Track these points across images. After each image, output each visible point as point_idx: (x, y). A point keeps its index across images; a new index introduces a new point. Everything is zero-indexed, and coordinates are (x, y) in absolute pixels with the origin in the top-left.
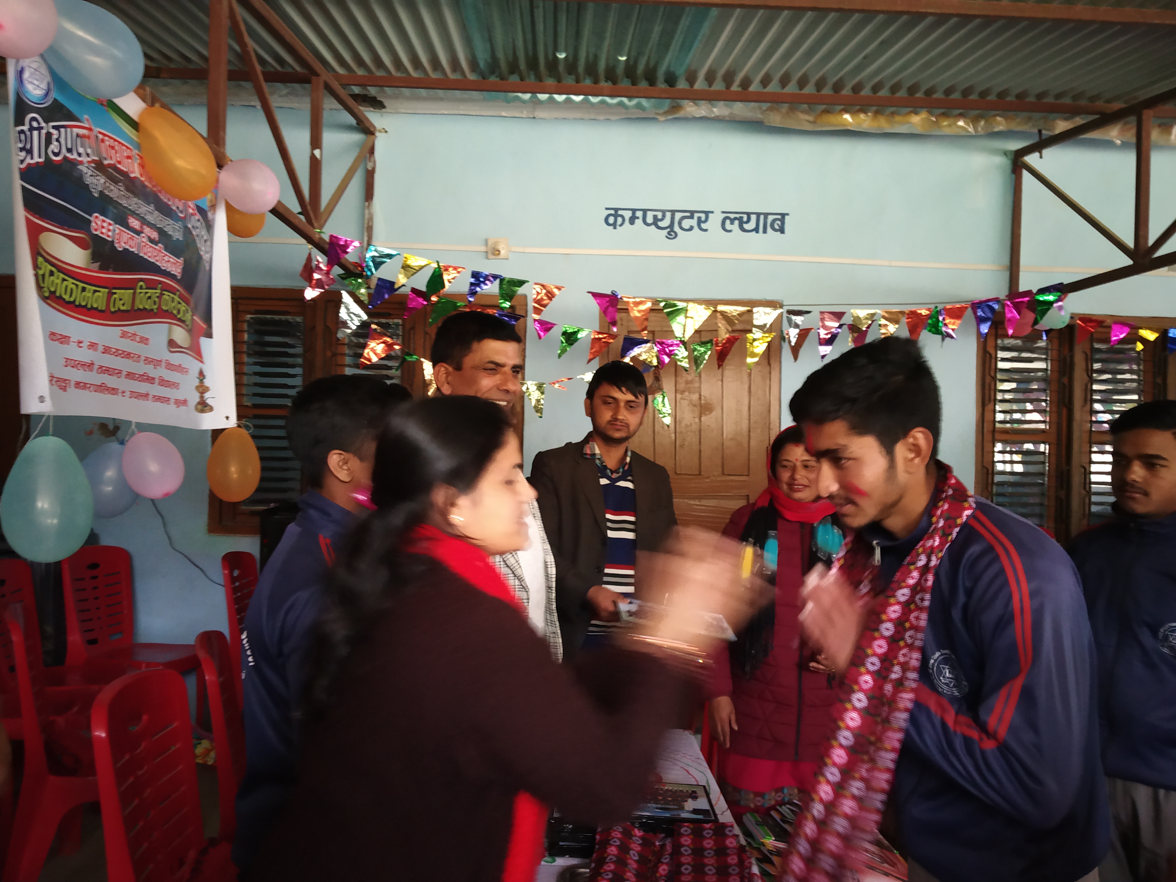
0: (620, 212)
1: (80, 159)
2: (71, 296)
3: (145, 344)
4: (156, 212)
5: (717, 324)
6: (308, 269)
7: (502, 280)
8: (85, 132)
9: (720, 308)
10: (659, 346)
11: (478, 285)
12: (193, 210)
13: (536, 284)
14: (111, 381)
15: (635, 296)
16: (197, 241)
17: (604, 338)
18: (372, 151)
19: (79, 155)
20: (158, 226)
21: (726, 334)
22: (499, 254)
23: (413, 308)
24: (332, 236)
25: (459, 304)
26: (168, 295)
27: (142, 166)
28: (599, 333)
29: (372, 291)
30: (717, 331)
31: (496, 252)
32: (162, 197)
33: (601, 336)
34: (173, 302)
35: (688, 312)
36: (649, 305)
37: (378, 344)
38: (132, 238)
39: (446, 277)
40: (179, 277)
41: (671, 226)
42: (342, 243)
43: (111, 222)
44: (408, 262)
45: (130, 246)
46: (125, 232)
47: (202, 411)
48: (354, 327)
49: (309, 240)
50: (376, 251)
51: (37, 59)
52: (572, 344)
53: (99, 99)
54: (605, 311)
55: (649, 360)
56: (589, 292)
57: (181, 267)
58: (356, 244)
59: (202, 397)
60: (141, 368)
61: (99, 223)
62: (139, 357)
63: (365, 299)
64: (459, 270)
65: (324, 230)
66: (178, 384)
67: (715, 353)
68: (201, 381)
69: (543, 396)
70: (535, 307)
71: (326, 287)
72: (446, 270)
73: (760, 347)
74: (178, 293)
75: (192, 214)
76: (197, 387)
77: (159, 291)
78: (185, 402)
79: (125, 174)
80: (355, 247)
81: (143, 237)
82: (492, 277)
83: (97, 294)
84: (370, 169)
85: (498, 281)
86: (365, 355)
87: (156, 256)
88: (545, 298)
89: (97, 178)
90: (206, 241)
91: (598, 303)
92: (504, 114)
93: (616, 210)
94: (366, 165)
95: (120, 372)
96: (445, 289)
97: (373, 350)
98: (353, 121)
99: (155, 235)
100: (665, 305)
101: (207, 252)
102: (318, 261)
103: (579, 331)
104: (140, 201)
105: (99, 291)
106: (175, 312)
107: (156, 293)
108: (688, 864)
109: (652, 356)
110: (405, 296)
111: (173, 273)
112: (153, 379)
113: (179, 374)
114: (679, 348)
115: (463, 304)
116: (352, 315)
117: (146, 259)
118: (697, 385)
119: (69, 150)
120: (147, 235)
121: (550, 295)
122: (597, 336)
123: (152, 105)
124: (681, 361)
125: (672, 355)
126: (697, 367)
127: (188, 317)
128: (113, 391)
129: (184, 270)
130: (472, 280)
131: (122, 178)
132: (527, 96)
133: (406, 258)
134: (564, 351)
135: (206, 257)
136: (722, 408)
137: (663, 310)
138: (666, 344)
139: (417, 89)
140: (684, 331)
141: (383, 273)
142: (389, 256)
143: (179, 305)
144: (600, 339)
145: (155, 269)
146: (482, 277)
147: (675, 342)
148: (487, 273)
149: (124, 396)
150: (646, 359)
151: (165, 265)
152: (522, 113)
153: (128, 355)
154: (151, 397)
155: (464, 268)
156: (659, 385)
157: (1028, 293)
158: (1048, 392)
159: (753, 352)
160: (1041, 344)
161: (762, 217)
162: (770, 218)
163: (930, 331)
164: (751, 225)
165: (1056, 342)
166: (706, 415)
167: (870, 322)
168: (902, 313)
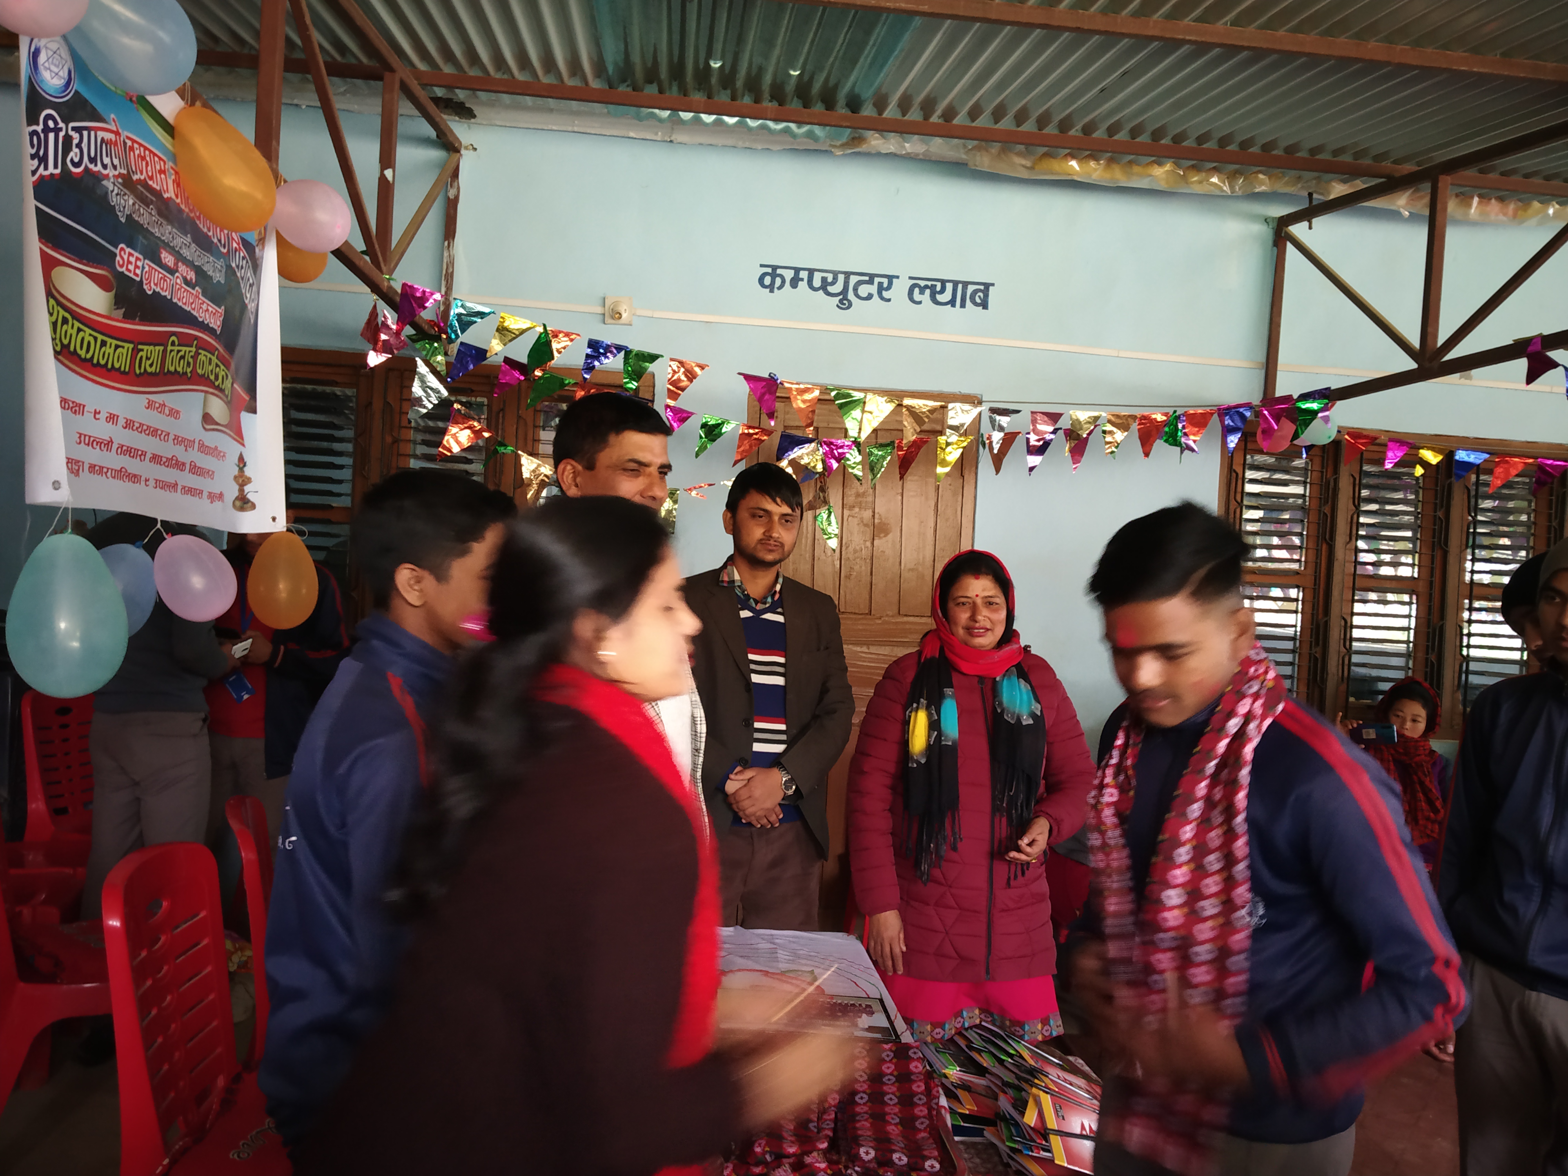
0: (779, 271)
1: (105, 172)
2: (88, 351)
3: (176, 418)
4: (193, 245)
5: (901, 422)
6: (373, 327)
7: (629, 353)
8: (112, 136)
9: (907, 402)
10: (825, 447)
11: (597, 358)
12: (238, 244)
13: (672, 360)
14: (133, 465)
15: (799, 381)
16: (242, 286)
17: (756, 434)
18: (455, 174)
19: (105, 167)
20: (196, 264)
21: (913, 435)
22: (620, 318)
23: (507, 384)
24: (404, 285)
25: (567, 382)
26: (206, 356)
27: (177, 183)
28: (749, 427)
29: (452, 359)
30: (902, 430)
31: (616, 315)
32: (201, 226)
33: (751, 431)
34: (210, 363)
35: (867, 405)
36: (816, 393)
37: (462, 430)
38: (164, 278)
39: (555, 345)
40: (218, 332)
41: (845, 292)
42: (418, 295)
43: (141, 257)
44: (505, 324)
45: (162, 289)
46: (156, 270)
47: (242, 509)
48: (430, 406)
49: (375, 288)
50: (463, 306)
51: (58, 38)
52: (714, 440)
53: (127, 94)
54: (760, 400)
55: (812, 464)
56: (739, 374)
57: (221, 319)
58: (437, 296)
59: (241, 490)
60: (168, 450)
61: (126, 257)
62: (168, 434)
63: (442, 368)
64: (572, 337)
65: (394, 276)
66: (213, 472)
67: (896, 458)
68: (241, 470)
69: (676, 506)
70: (669, 389)
71: (395, 351)
72: (556, 336)
73: (953, 454)
74: (217, 352)
75: (236, 250)
76: (235, 477)
77: (194, 349)
78: (221, 496)
79: (158, 194)
80: (435, 300)
81: (177, 277)
82: (616, 348)
83: (119, 350)
84: (452, 197)
85: (623, 353)
86: (445, 442)
87: (192, 304)
88: (683, 378)
89: (126, 197)
90: (251, 286)
91: (751, 389)
92: (632, 134)
93: (775, 268)
94: (447, 192)
95: (144, 454)
96: (553, 362)
97: (454, 436)
98: (433, 134)
99: (191, 275)
100: (838, 394)
101: (253, 301)
102: (385, 316)
103: (723, 423)
104: (174, 230)
105: (123, 347)
106: (212, 377)
107: (190, 352)
108: (864, 1092)
109: (817, 460)
110: (494, 367)
111: (211, 325)
112: (184, 464)
113: (214, 459)
114: (851, 451)
115: (572, 381)
116: (429, 391)
117: (181, 307)
118: (870, 499)
119: (93, 160)
120: (182, 275)
121: (691, 376)
122: (746, 431)
123: (192, 104)
124: (853, 468)
125: (842, 459)
126: (875, 476)
127: (228, 384)
128: (134, 478)
129: (225, 323)
130: (589, 351)
131: (154, 199)
132: (666, 114)
133: (502, 317)
134: (703, 448)
135: (251, 306)
136: (901, 530)
137: (834, 401)
138: (836, 445)
139: (521, 97)
140: (860, 429)
141: (470, 337)
142: (481, 315)
143: (218, 369)
144: (750, 435)
145: (189, 320)
146: (601, 347)
147: (847, 443)
148: (609, 343)
149: (147, 486)
150: (809, 464)
151: (203, 315)
152: (656, 134)
153: (154, 432)
154: (179, 487)
155: (578, 335)
156: (824, 497)
157: (1288, 399)
158: (1306, 524)
159: (944, 460)
160: (1299, 463)
161: (960, 286)
162: (971, 289)
163: (1166, 441)
164: (946, 296)
165: (1317, 461)
166: (880, 538)
167: (1092, 427)
168: (1134, 417)
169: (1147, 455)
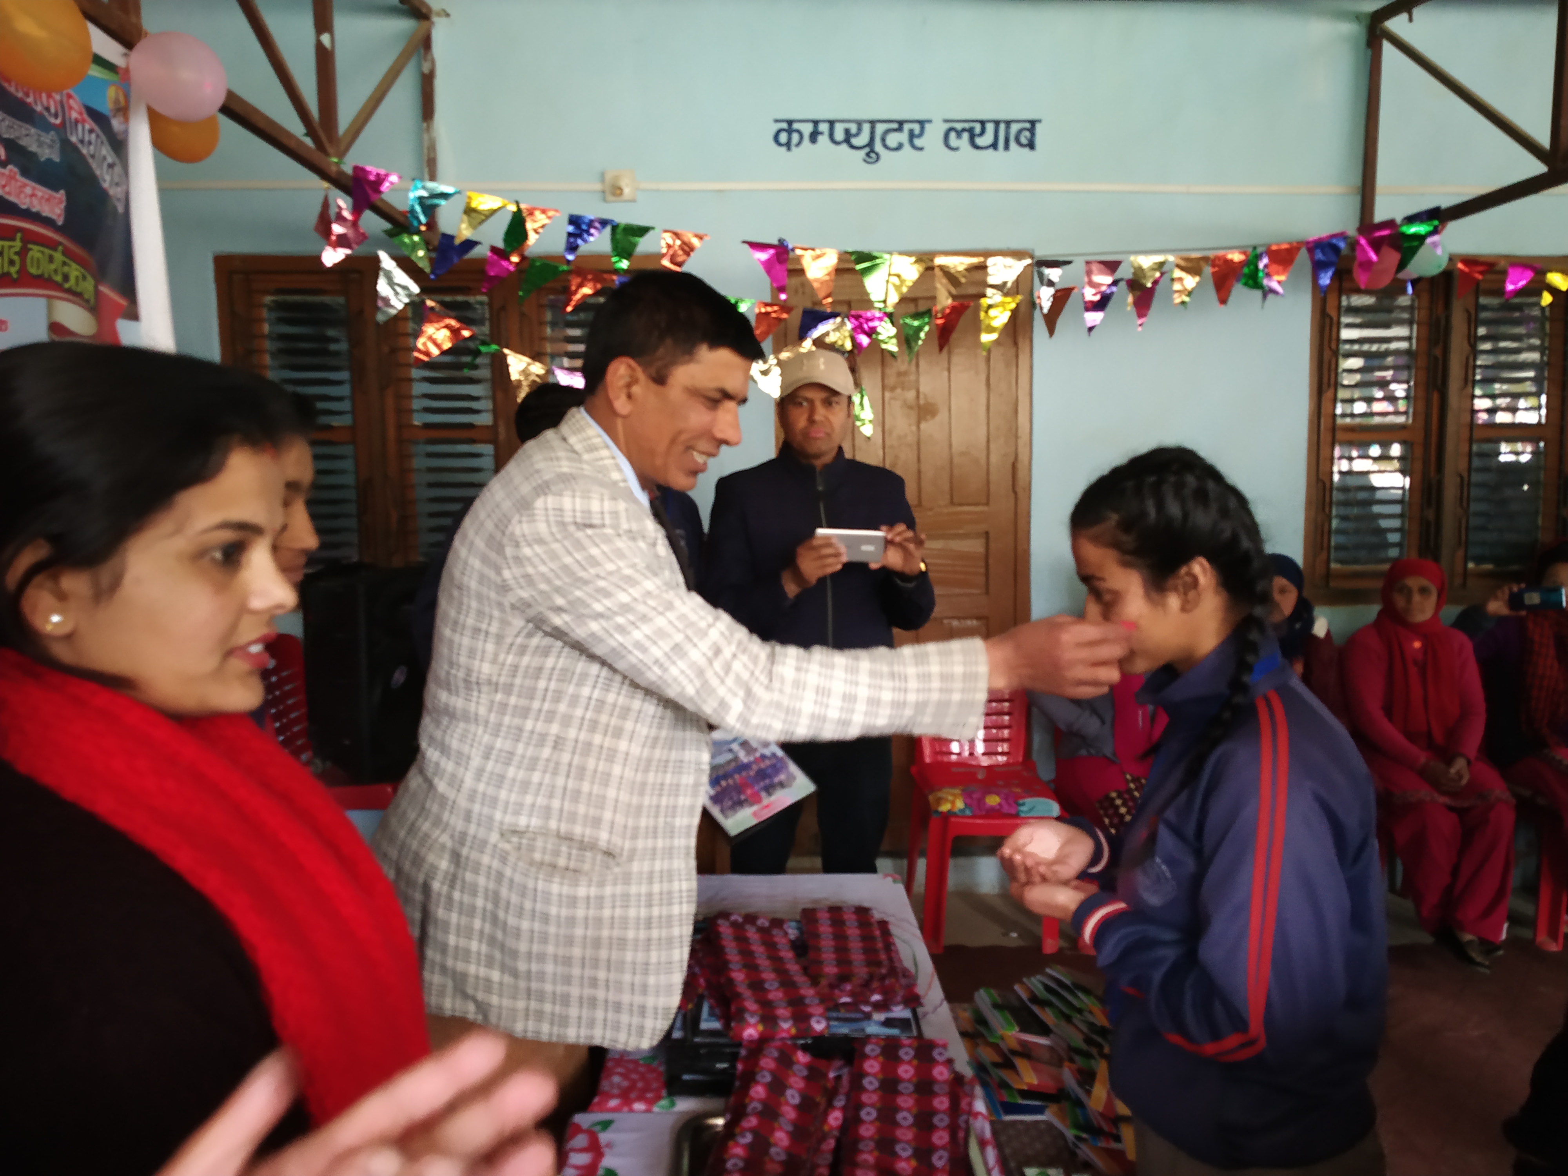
0: (796, 126)
5: (932, 285)
6: (325, 219)
7: (615, 227)
9: (939, 261)
10: (853, 320)
11: (579, 236)
12: (81, 114)
13: (666, 231)
16: (94, 166)
17: (773, 312)
18: (427, 44)
21: (947, 298)
22: (622, 194)
23: (497, 276)
24: (356, 169)
25: (557, 269)
26: (42, 253)
28: (764, 305)
29: (434, 254)
30: (934, 295)
31: (618, 191)
33: (767, 309)
34: (51, 262)
35: (892, 267)
36: (834, 259)
37: (438, 329)
39: (530, 225)
41: (871, 143)
42: (372, 178)
44: (474, 205)
48: (398, 307)
49: (323, 174)
50: (425, 188)
54: (771, 270)
55: (840, 343)
56: (745, 241)
57: (63, 206)
58: (395, 178)
63: (425, 265)
64: (550, 213)
65: (344, 159)
67: (934, 328)
71: (355, 246)
72: (531, 214)
73: (1000, 317)
74: (60, 248)
75: (77, 121)
77: (19, 244)
80: (392, 182)
82: (600, 223)
84: (426, 71)
85: (608, 228)
86: (420, 346)
88: (678, 252)
90: (111, 166)
91: (760, 259)
93: (790, 122)
94: (419, 63)
96: (530, 245)
97: (431, 339)
100: (857, 258)
101: (117, 184)
102: (338, 205)
103: (740, 300)
106: (58, 278)
107: (11, 247)
109: (845, 337)
111: (44, 214)
114: (883, 323)
116: (396, 288)
118: (913, 377)
121: (688, 249)
122: (763, 310)
124: (886, 343)
125: (873, 333)
126: (912, 352)
127: (88, 286)
129: (69, 211)
130: (571, 229)
133: (468, 197)
135: (114, 192)
136: (950, 410)
137: (853, 267)
138: (863, 319)
140: (886, 297)
142: (444, 196)
143: (66, 268)
144: (767, 314)
146: (584, 223)
147: (876, 315)
148: (591, 217)
151: (27, 201)
155: (557, 211)
157: (1390, 224)
158: (1413, 371)
159: (989, 326)
160: (1404, 301)
161: (1002, 127)
162: (1015, 128)
163: (1246, 284)
164: (986, 140)
165: (1425, 298)
166: (926, 420)
167: (1158, 274)
168: (1205, 259)
169: (1223, 301)
